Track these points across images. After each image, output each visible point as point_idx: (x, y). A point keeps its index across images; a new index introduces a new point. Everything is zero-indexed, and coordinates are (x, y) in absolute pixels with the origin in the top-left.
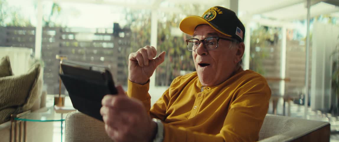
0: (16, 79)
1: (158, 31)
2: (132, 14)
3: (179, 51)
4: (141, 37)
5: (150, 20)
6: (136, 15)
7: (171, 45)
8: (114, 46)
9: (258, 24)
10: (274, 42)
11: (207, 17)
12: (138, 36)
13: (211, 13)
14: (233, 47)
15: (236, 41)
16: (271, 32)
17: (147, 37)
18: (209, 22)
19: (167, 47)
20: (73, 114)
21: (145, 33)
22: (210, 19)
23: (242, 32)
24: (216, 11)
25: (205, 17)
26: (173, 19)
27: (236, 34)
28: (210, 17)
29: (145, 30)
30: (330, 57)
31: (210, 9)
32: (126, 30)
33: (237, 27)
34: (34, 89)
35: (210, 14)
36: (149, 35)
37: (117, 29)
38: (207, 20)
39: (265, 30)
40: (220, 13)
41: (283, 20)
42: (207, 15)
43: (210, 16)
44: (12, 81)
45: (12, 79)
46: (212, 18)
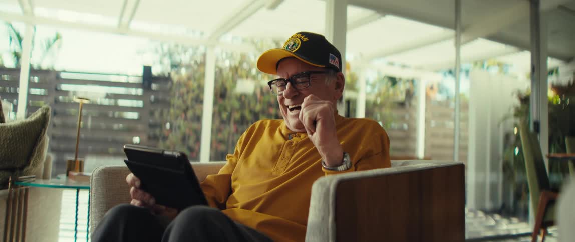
0: (14, 126)
1: (216, 81)
2: (171, 55)
3: (248, 116)
4: (188, 92)
5: (203, 64)
6: (178, 59)
7: (237, 105)
8: (144, 104)
9: (379, 73)
10: (405, 104)
11: (289, 48)
12: (184, 90)
13: (294, 43)
14: (329, 82)
15: (332, 72)
16: (402, 88)
17: (197, 92)
18: (294, 53)
19: (229, 109)
20: (103, 170)
21: (194, 85)
22: (294, 50)
23: (337, 59)
24: (300, 39)
25: (287, 48)
26: (241, 63)
27: (330, 63)
28: (294, 47)
29: (195, 80)
30: (499, 126)
31: (292, 37)
32: (164, 79)
33: (330, 54)
34: (39, 144)
35: (292, 43)
36: (201, 89)
37: (148, 78)
38: (290, 52)
39: (390, 84)
40: (305, 40)
41: (420, 68)
42: (288, 46)
43: (292, 46)
44: (8, 131)
45: (7, 127)
46: (296, 48)
